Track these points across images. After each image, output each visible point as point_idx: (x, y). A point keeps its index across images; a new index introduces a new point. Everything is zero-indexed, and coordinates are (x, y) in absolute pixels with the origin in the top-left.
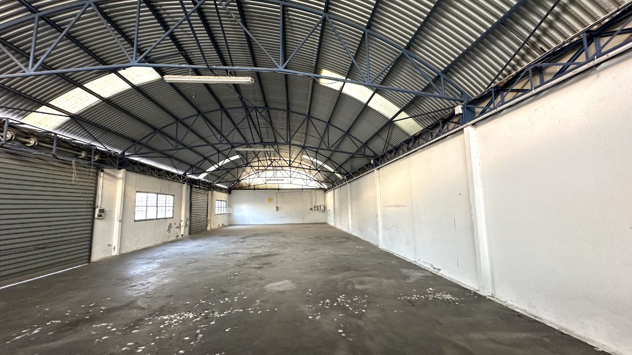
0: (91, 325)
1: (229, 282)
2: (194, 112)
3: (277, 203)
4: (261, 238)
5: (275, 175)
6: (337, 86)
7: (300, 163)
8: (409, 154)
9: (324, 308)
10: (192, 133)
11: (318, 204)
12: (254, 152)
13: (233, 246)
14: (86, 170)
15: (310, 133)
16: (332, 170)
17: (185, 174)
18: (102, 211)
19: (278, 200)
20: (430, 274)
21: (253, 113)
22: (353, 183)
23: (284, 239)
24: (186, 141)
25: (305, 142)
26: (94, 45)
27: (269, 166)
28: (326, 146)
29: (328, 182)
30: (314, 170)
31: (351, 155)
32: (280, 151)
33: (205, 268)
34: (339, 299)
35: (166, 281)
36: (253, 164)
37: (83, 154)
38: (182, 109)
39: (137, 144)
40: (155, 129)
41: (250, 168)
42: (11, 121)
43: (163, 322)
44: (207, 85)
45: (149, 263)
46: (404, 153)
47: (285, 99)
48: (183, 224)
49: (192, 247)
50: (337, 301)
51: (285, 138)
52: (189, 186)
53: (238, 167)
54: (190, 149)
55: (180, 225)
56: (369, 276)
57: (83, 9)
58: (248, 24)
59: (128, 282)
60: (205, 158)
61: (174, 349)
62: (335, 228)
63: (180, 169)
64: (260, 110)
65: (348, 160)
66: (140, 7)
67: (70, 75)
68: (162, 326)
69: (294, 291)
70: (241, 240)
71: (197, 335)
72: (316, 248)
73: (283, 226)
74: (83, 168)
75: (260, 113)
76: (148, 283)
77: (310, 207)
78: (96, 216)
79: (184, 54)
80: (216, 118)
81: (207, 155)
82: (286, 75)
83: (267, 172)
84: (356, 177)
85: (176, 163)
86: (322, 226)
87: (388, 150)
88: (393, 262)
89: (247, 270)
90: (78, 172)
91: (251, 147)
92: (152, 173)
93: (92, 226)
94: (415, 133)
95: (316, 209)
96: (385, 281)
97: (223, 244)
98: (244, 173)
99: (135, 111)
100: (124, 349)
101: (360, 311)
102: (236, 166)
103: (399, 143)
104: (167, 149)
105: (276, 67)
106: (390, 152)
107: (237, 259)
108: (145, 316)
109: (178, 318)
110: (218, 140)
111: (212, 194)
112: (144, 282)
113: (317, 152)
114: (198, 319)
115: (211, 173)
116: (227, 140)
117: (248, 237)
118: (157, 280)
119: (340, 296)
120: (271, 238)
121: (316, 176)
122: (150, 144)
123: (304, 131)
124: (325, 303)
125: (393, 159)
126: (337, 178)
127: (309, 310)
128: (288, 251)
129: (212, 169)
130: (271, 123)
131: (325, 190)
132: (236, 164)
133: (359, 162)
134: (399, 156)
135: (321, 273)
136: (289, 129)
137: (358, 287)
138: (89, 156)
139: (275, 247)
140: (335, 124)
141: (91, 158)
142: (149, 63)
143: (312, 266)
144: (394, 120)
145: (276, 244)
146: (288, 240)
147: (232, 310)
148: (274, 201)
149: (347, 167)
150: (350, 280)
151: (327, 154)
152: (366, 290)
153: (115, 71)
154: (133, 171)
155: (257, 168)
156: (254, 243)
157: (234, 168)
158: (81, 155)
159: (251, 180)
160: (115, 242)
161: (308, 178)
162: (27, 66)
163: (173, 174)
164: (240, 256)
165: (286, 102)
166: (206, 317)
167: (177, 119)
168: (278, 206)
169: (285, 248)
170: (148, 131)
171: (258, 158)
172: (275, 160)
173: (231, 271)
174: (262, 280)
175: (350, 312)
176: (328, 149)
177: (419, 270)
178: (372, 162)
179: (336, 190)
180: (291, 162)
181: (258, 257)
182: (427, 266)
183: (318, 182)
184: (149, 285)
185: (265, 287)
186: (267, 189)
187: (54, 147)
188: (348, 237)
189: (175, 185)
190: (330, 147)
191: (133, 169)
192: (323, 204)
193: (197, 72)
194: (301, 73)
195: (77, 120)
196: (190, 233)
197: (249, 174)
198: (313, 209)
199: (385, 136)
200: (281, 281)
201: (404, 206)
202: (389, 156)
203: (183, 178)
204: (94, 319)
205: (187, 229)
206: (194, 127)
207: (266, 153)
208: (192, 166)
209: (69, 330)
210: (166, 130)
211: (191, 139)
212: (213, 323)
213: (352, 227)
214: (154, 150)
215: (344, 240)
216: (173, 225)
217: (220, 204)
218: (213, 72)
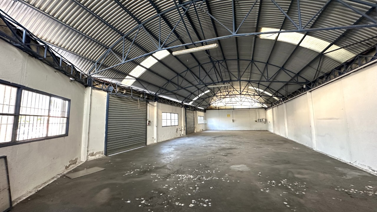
0: (150, 173)
1: (209, 162)
2: (185, 69)
3: (233, 117)
4: (225, 138)
5: (231, 100)
6: (273, 37)
7: (247, 92)
8: (341, 78)
9: (271, 186)
10: (185, 81)
11: (261, 118)
12: (218, 87)
13: (209, 142)
14: (143, 103)
15: (253, 71)
16: (271, 95)
17: (182, 103)
18: (149, 122)
19: (234, 116)
20: (368, 175)
21: (217, 65)
22: (287, 103)
23: (239, 139)
24: (182, 85)
25: (250, 78)
26: (143, 44)
27: (227, 95)
28: (266, 78)
29: (267, 103)
30: (257, 95)
31: (285, 83)
32: (233, 85)
33: (196, 153)
34: (282, 182)
35: (178, 157)
36: (217, 95)
37: (141, 96)
38: (180, 68)
39: (161, 89)
40: (168, 80)
41: (216, 97)
42: (118, 84)
43: (179, 178)
44: (192, 54)
45: (169, 148)
46: (335, 77)
47: (236, 52)
48: (183, 128)
49: (188, 141)
50: (281, 183)
51: (237, 77)
52: (185, 109)
53: (209, 97)
54: (185, 89)
55: (182, 129)
56: (306, 169)
57: (139, 29)
58: (212, 13)
59: (162, 156)
60: (192, 93)
61: (186, 192)
62: (275, 134)
63: (180, 100)
64: (221, 62)
65: (283, 87)
66: (161, 20)
67: (135, 60)
68: (179, 180)
69: (249, 172)
70: (213, 139)
71: (196, 187)
72: (262, 146)
73: (237, 132)
74: (142, 102)
75: (221, 64)
76: (170, 157)
77: (255, 120)
78: (147, 124)
79: (180, 39)
80: (196, 70)
81: (193, 91)
82: (236, 38)
83: (226, 99)
84: (291, 99)
85: (178, 97)
86: (264, 132)
87: (320, 76)
88: (328, 161)
89: (218, 156)
90: (141, 104)
91: (216, 85)
92: (168, 103)
93: (146, 129)
94: (347, 60)
95: (259, 121)
96: (322, 175)
97: (204, 140)
98: (213, 100)
99: (160, 72)
100: (164, 187)
101: (300, 193)
102: (208, 97)
103: (330, 70)
104: (174, 90)
105: (231, 34)
106: (322, 78)
107: (212, 150)
108: (171, 173)
109: (186, 176)
110: (198, 83)
111: (196, 113)
112: (169, 157)
113: (259, 84)
114: (195, 179)
115: (195, 101)
116: (203, 82)
117: (217, 137)
118: (174, 156)
119: (283, 180)
120: (231, 139)
121: (258, 99)
122: (167, 88)
123: (250, 71)
124: (272, 183)
125: (324, 83)
126: (275, 100)
127: (261, 185)
128: (242, 147)
129: (196, 99)
130: (227, 69)
131: (266, 109)
132: (208, 95)
133: (292, 88)
134: (330, 80)
135: (266, 163)
136: (239, 71)
137: (297, 176)
138: (144, 96)
139: (233, 144)
140: (272, 63)
141: (144, 97)
142: (165, 48)
143: (259, 158)
144: (325, 52)
145: (234, 142)
146: (241, 140)
147: (213, 177)
148: (231, 116)
149: (283, 92)
150: (290, 170)
151: (267, 84)
152: (305, 178)
153: (151, 55)
154: (160, 102)
155: (220, 97)
156: (221, 141)
157: (207, 98)
158: (140, 96)
159: (216, 104)
160: (155, 137)
161: (253, 101)
162: (122, 59)
163: (177, 103)
164: (214, 148)
165: (236, 54)
166: (199, 179)
167: (178, 74)
168: (234, 119)
169: (240, 145)
170: (165, 82)
171: (220, 91)
172: (230, 91)
173: (209, 155)
174: (228, 163)
175: (292, 192)
176: (268, 81)
177: (356, 170)
178: (304, 86)
179: (274, 109)
180: (241, 92)
181: (224, 149)
182: (365, 168)
183: (260, 103)
184: (171, 158)
185: (230, 167)
186: (226, 109)
187: (132, 93)
188: (285, 141)
189: (178, 108)
190: (269, 79)
191: (160, 101)
192: (264, 117)
193: (187, 48)
194: (247, 34)
195: (139, 80)
196: (186, 134)
197: (215, 100)
198: (258, 121)
199: (316, 66)
200: (239, 165)
201: (337, 119)
202: (320, 81)
203: (182, 104)
204: (151, 171)
205: (185, 131)
206: (186, 77)
207: (225, 87)
208: (186, 98)
209: (142, 174)
210: (173, 81)
211: (185, 84)
212: (203, 182)
213: (288, 134)
214: (168, 91)
215: (282, 142)
216: (178, 129)
217: (200, 118)
218: (195, 45)
